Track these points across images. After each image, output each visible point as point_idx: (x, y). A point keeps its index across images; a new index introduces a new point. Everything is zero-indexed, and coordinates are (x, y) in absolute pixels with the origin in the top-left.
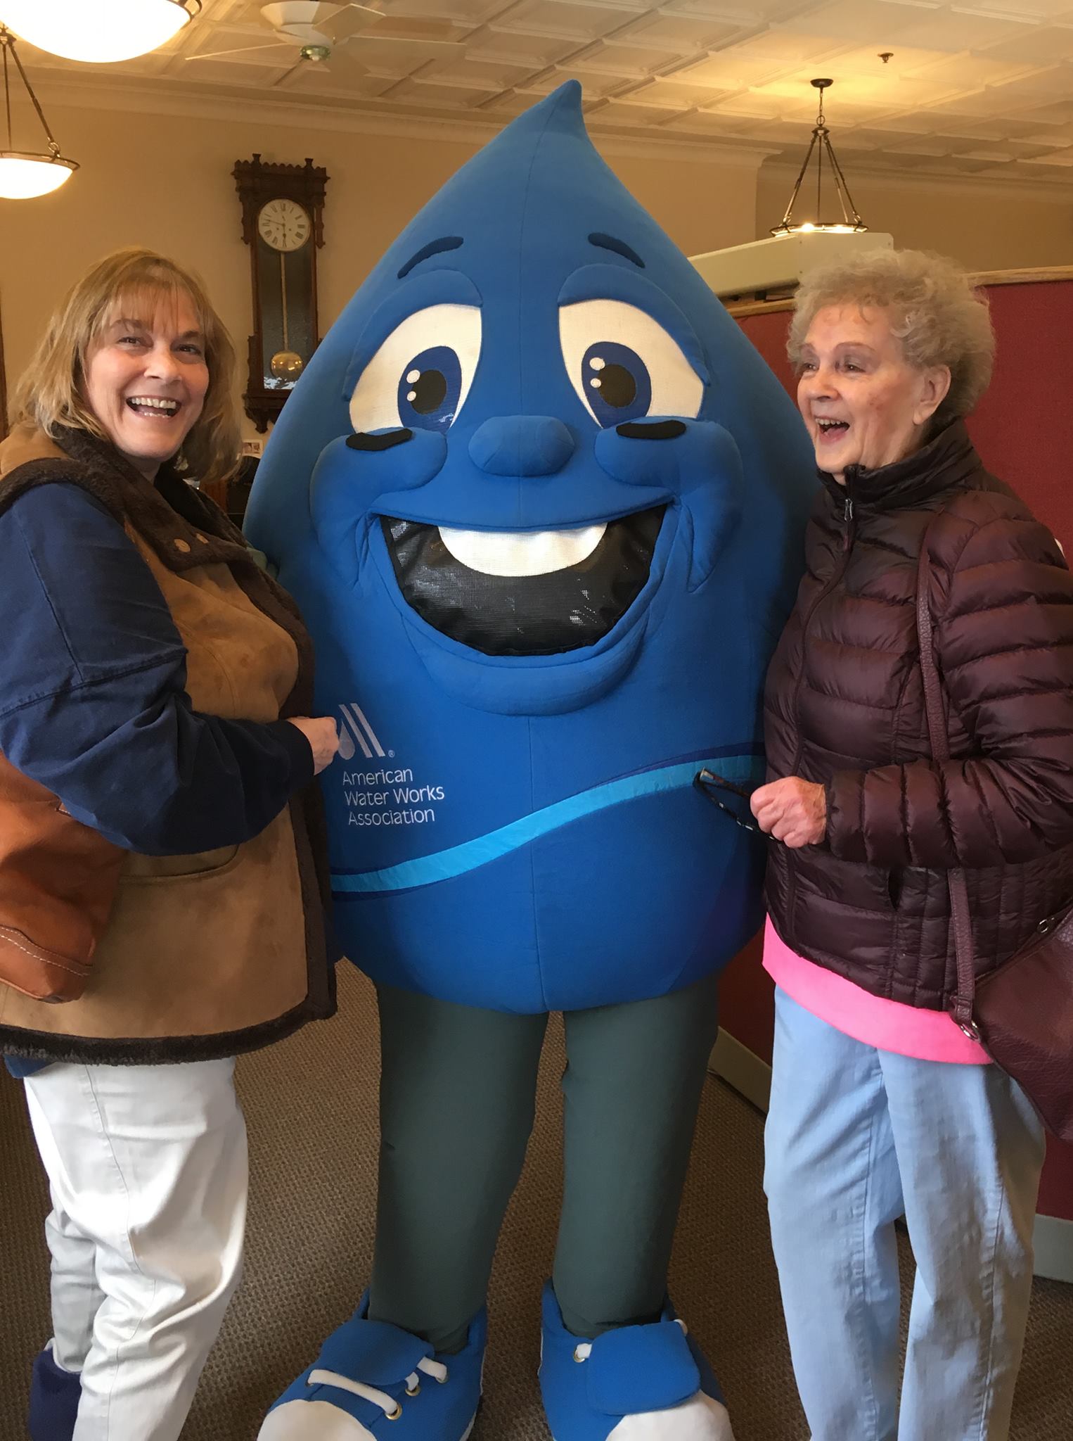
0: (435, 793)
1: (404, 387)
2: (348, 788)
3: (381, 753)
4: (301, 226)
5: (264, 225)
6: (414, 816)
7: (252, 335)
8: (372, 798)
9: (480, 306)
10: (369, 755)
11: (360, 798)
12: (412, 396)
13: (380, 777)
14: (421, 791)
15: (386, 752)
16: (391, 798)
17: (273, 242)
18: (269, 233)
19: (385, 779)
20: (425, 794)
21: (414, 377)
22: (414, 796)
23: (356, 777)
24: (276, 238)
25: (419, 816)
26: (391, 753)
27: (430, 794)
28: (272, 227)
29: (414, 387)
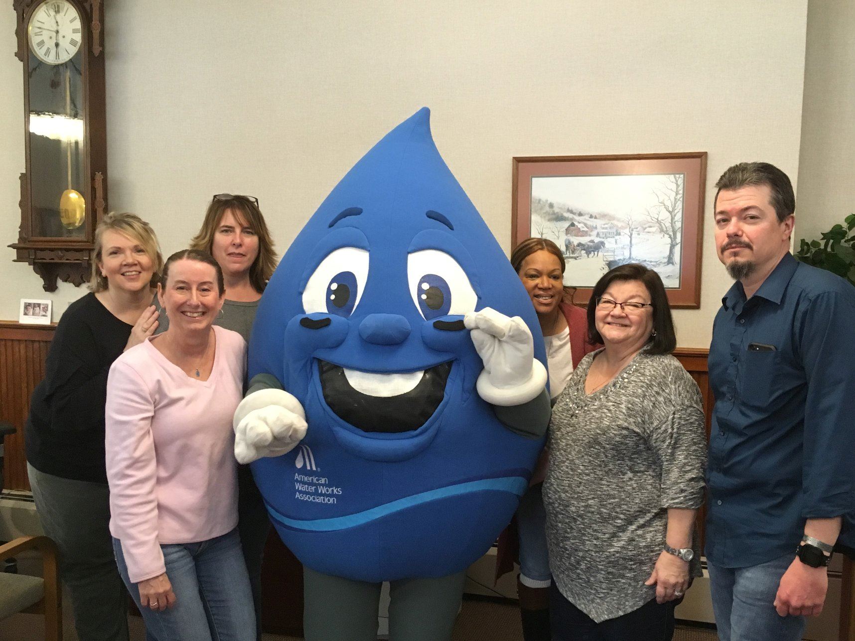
0: (337, 491)
1: (329, 292)
2: (297, 481)
3: (314, 468)
4: (75, 31)
5: (36, 34)
6: (326, 500)
7: (24, 171)
8: (308, 488)
9: (369, 251)
10: (309, 468)
11: (302, 487)
12: (333, 297)
13: (312, 479)
14: (331, 489)
15: (316, 469)
16: (316, 490)
17: (45, 55)
18: (41, 43)
19: (315, 480)
20: (333, 490)
21: (334, 286)
22: (327, 491)
23: (301, 477)
24: (48, 49)
25: (329, 500)
26: (319, 470)
27: (335, 491)
28: (45, 36)
29: (334, 292)
